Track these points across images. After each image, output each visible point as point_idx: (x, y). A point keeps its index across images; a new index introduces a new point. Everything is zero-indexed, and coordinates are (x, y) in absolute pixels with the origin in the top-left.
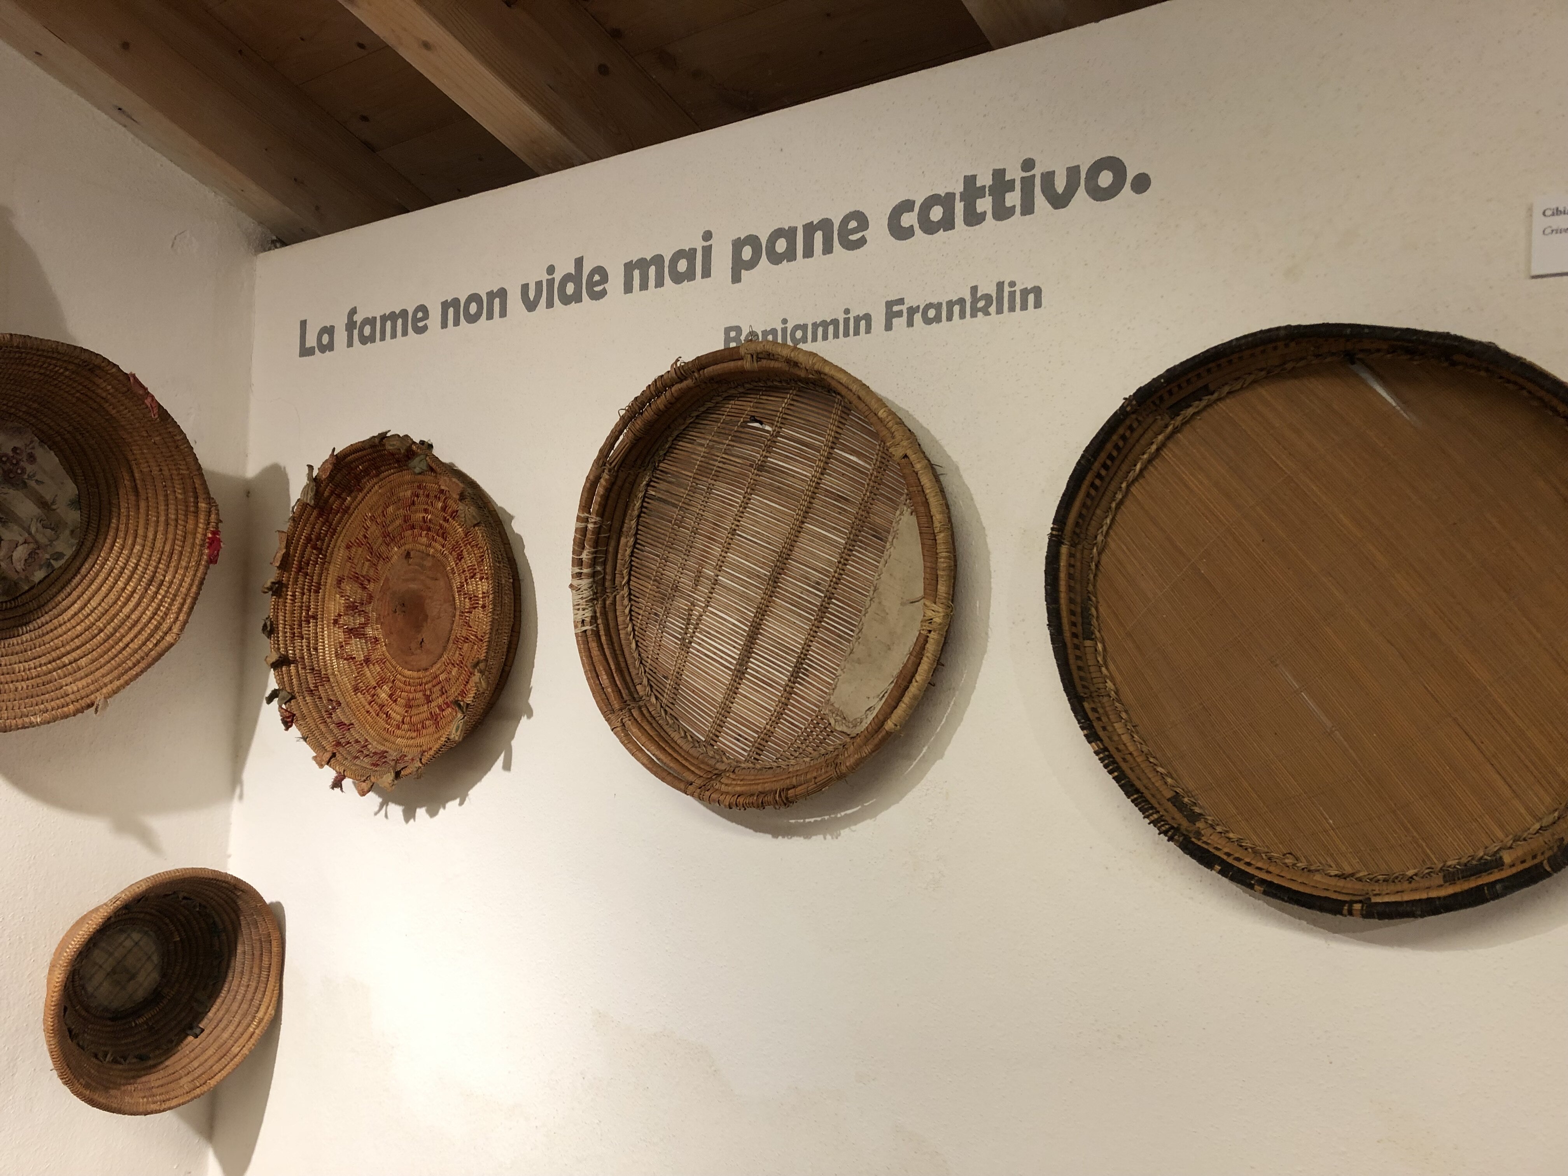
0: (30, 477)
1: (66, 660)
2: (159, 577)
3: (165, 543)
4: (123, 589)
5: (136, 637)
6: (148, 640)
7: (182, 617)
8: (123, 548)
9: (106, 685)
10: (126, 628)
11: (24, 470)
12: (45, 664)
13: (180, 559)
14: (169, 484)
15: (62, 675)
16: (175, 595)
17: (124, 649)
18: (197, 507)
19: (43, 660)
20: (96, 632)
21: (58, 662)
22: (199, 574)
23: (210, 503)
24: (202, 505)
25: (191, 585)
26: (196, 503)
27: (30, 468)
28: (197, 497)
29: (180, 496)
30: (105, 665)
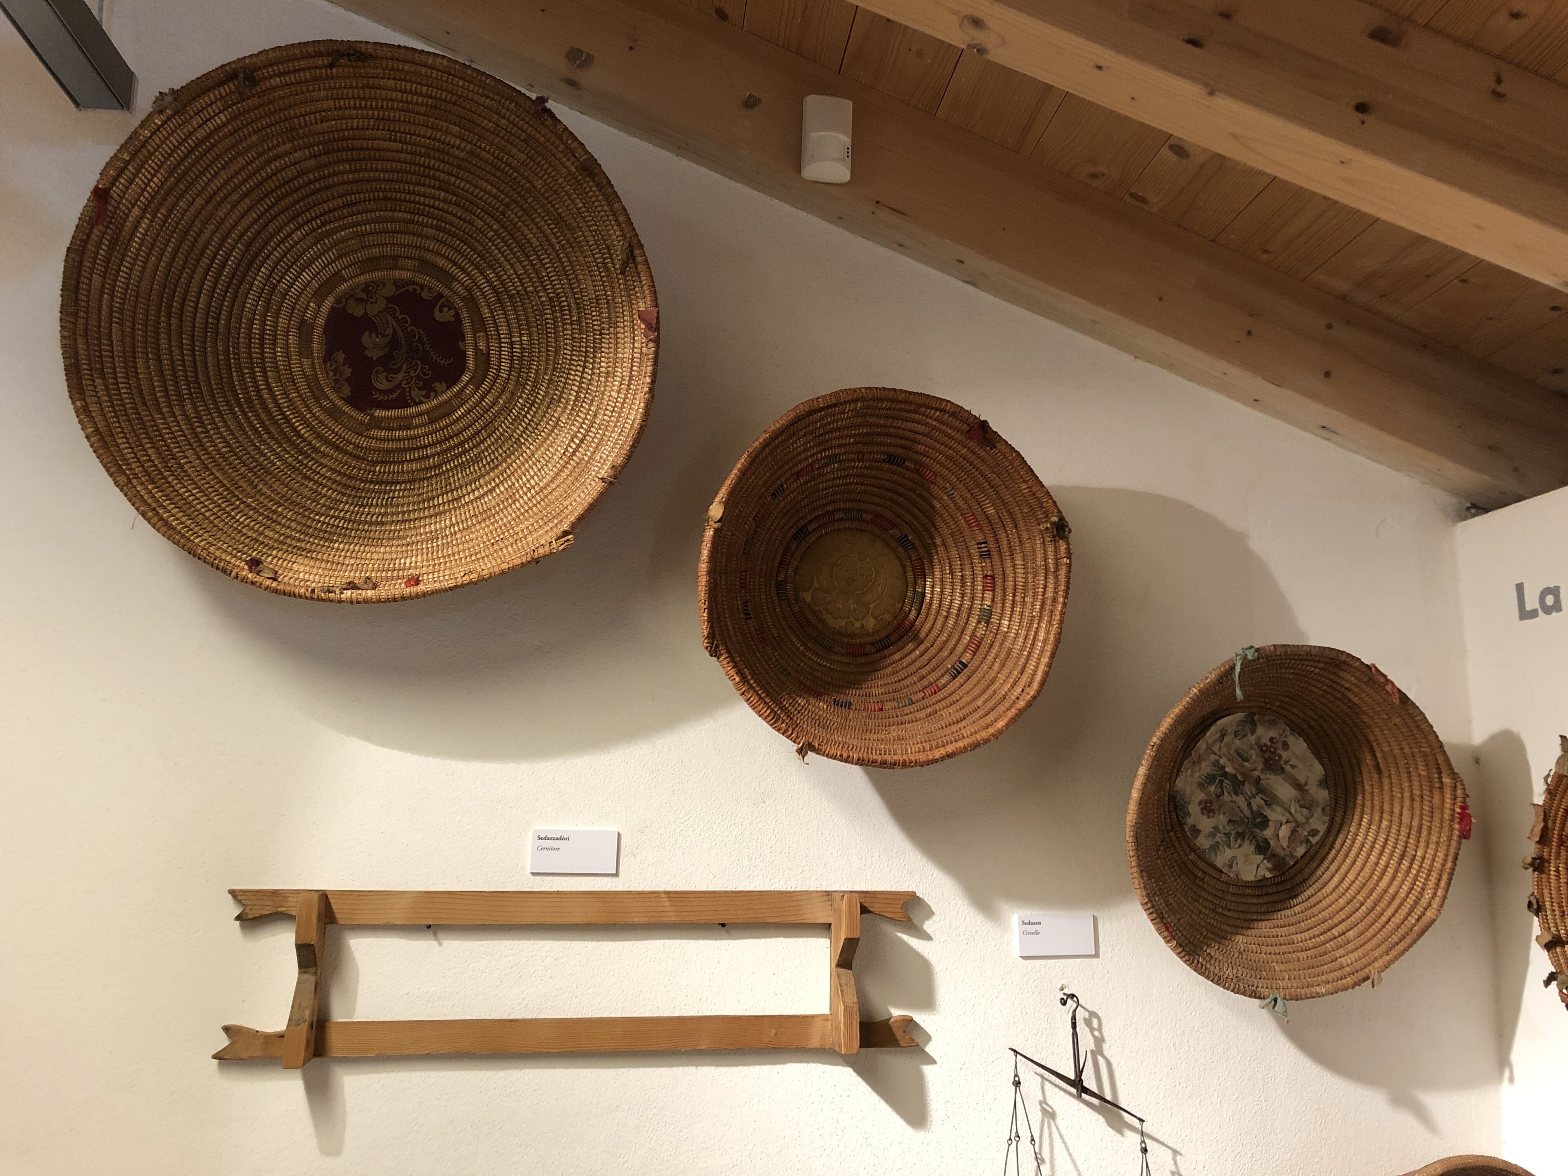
0: (1286, 763)
1: (1335, 932)
2: (1410, 851)
3: (1412, 818)
4: (1377, 864)
5: (1396, 911)
6: (1409, 914)
7: (1440, 892)
8: (1370, 823)
9: (1376, 959)
10: (1386, 902)
11: (1280, 757)
12: (1318, 936)
13: (1429, 834)
14: (1411, 761)
15: (1334, 947)
16: (1430, 870)
17: (1387, 923)
18: (1441, 782)
19: (1316, 931)
20: (1358, 905)
21: (1329, 934)
22: (1452, 850)
23: (1454, 779)
24: (1447, 780)
25: (1445, 860)
26: (1440, 778)
27: (1285, 755)
28: (1440, 773)
29: (1423, 773)
30: (1371, 939)
